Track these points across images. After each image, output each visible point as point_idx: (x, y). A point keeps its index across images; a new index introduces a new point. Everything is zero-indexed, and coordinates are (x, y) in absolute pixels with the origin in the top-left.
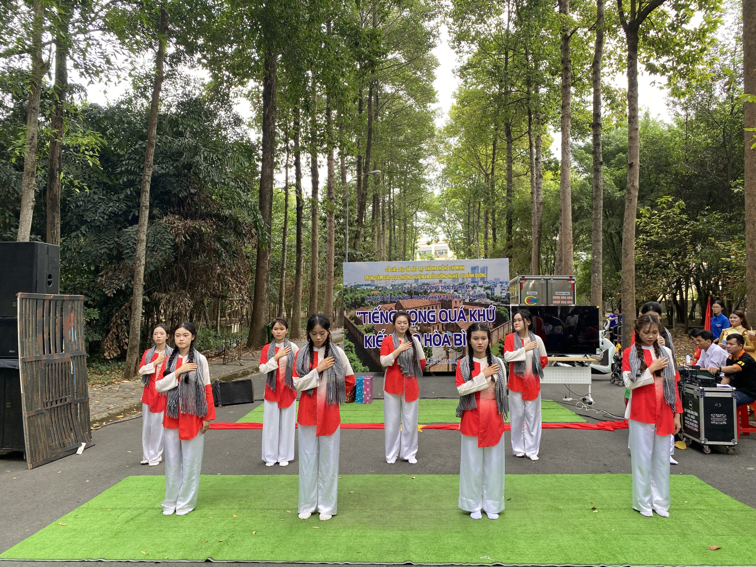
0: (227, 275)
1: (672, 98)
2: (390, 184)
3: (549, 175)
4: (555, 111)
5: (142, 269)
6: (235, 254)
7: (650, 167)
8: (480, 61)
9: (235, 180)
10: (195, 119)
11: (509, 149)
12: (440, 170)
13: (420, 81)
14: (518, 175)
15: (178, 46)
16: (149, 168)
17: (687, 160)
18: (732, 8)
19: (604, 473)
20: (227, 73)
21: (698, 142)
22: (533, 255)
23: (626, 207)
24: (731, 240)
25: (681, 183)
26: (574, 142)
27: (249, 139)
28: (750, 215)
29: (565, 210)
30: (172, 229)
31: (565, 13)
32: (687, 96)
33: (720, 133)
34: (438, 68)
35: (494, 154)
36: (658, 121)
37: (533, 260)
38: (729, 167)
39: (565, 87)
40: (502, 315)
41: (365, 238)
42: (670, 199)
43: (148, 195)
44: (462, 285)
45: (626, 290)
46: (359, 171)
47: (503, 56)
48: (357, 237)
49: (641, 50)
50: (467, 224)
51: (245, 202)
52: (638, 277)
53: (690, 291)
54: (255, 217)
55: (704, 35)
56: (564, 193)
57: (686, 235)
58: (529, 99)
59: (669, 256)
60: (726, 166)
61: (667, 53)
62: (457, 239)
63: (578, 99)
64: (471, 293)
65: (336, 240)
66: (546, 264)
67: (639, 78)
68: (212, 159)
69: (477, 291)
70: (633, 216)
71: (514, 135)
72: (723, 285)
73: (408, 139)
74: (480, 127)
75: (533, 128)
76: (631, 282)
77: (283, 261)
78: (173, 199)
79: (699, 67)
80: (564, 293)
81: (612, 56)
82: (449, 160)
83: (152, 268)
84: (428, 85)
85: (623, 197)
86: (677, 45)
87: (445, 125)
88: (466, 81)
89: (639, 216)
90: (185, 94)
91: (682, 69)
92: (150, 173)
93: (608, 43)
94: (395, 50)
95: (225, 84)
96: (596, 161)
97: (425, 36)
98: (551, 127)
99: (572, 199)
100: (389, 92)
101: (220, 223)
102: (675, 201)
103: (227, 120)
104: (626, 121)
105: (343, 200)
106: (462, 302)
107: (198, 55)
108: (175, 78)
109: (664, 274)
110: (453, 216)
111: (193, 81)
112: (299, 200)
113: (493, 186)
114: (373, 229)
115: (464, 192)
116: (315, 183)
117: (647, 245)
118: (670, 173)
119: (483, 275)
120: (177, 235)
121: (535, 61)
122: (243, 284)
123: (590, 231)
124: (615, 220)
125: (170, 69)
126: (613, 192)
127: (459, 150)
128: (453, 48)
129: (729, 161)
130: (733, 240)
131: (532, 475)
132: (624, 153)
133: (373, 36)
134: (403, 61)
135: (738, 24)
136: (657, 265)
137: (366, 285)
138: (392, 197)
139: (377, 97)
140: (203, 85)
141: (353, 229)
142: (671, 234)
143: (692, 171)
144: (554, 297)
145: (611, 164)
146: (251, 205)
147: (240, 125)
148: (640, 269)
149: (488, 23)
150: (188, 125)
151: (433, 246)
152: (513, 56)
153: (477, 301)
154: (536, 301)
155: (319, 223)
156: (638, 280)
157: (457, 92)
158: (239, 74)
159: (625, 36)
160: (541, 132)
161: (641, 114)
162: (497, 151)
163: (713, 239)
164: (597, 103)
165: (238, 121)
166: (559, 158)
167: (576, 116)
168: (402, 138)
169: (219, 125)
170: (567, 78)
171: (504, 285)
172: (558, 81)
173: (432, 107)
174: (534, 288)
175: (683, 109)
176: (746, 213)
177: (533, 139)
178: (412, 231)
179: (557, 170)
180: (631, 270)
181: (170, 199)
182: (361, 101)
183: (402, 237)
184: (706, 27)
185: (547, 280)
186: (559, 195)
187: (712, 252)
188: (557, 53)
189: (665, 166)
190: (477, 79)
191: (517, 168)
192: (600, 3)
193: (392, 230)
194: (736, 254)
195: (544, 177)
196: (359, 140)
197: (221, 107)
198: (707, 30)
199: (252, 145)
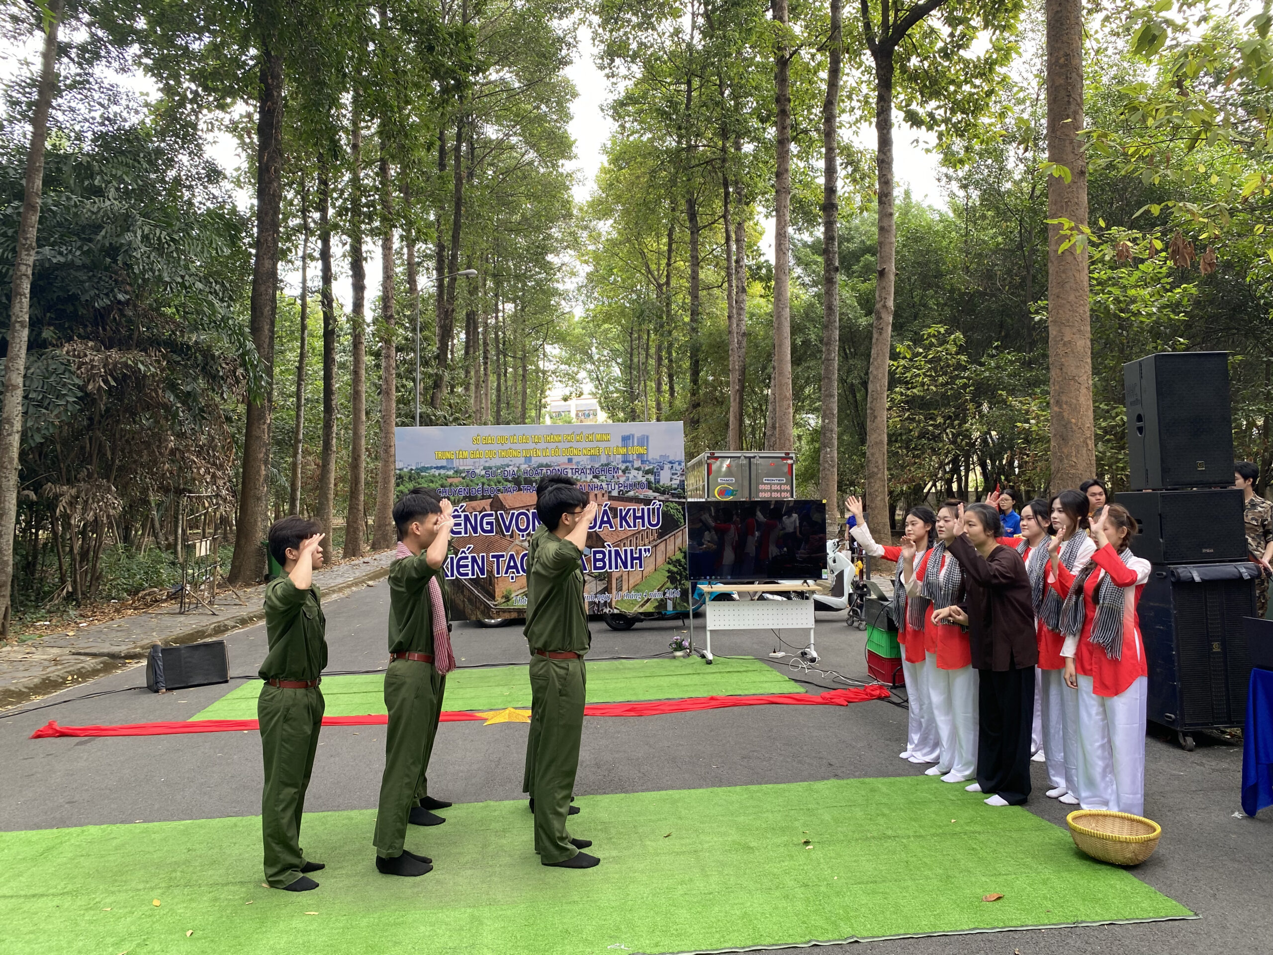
0: (188, 451)
1: (944, 170)
2: (496, 295)
3: (757, 288)
4: (766, 182)
5: (16, 440)
6: (202, 414)
7: (913, 278)
8: (646, 93)
9: (205, 280)
10: (127, 165)
11: (694, 243)
12: (583, 274)
13: (546, 122)
14: (709, 288)
15: (93, 29)
16: (27, 250)
17: (967, 267)
18: (1033, 31)
19: (828, 778)
20: (193, 86)
21: (984, 241)
22: (731, 419)
23: (874, 340)
24: (1030, 395)
25: (958, 304)
26: (797, 236)
27: (234, 207)
28: (1057, 355)
29: (780, 346)
30: (79, 368)
31: (781, 19)
32: (967, 167)
33: (1015, 228)
34: (576, 100)
35: (670, 251)
36: (925, 205)
37: (731, 427)
38: (1029, 282)
39: (782, 142)
40: (672, 516)
41: (453, 387)
42: (942, 330)
43: (26, 301)
44: (607, 468)
45: (871, 476)
46: (440, 269)
47: (683, 87)
48: (437, 385)
49: (899, 89)
50: (628, 368)
51: (222, 319)
52: (893, 455)
53: (971, 476)
54: (242, 345)
55: (991, 70)
56: (779, 316)
57: (965, 386)
58: (724, 160)
59: (940, 420)
60: (1024, 279)
61: (936, 94)
62: (612, 393)
63: (802, 164)
64: (622, 480)
65: (398, 390)
66: (753, 433)
67: (895, 133)
68: (159, 239)
69: (631, 476)
70: (884, 355)
71: (702, 221)
72: (1020, 467)
73: (527, 219)
74: (645, 203)
75: (731, 210)
76: (880, 462)
77: (298, 425)
78: (82, 311)
79: (985, 120)
80: (776, 480)
81: (854, 96)
82: (597, 258)
83: (38, 439)
84: (559, 128)
85: (871, 325)
86: (952, 82)
87: (590, 199)
88: (623, 127)
89: (894, 356)
90: (108, 119)
91: (959, 122)
92: (31, 260)
93: (848, 74)
94: (503, 66)
95: (189, 106)
96: (828, 265)
97: (553, 44)
98: (760, 209)
99: (792, 327)
100: (494, 137)
101: (175, 356)
102: (949, 332)
103: (194, 172)
104: (875, 204)
105: (412, 320)
106: (606, 496)
107: (135, 49)
108: (89, 90)
109: (933, 450)
110: (605, 353)
111: (125, 97)
112: (329, 318)
113: (668, 305)
114: (467, 372)
115: (623, 313)
116: (359, 287)
117: (906, 402)
118: (943, 289)
119: (641, 450)
120: (92, 378)
121: (735, 97)
122: (221, 467)
123: (819, 379)
124: (859, 363)
125: (79, 71)
126: (856, 318)
127: (613, 243)
128: (602, 68)
129: (1028, 272)
130: (1032, 395)
131: (710, 789)
132: (873, 255)
133: (461, 36)
134: (517, 85)
135: (1042, 56)
136: (922, 435)
137: (437, 468)
138: (501, 319)
139: (472, 145)
140: (147, 105)
141: (430, 370)
142: (942, 385)
143: (973, 287)
144: (761, 487)
145: (853, 272)
146: (234, 325)
147: (218, 182)
148: (896, 441)
149: (660, 30)
150: (114, 176)
151: (573, 404)
152: (700, 87)
153: (631, 494)
154: (732, 493)
155: (368, 360)
156: (894, 459)
157: (609, 144)
158: (215, 90)
159: (873, 65)
160: (744, 216)
161: (898, 193)
162: (674, 246)
163: (1004, 393)
164: (830, 171)
165: (214, 174)
166: (773, 262)
167: (799, 192)
168: (517, 217)
169: (177, 181)
170: (784, 128)
171: (676, 466)
172: (771, 132)
173: (566, 166)
174: (729, 473)
175: (961, 187)
176: (1051, 352)
177: (732, 228)
178: (538, 377)
179: (769, 280)
180: (881, 442)
181: (76, 310)
182: (442, 150)
183: (519, 388)
184: (995, 56)
185: (750, 458)
186: (772, 321)
187: (1003, 415)
188: (769, 87)
189: (936, 277)
190: (641, 122)
191: (706, 276)
192: (836, 7)
193: (500, 375)
194: (1037, 417)
195: (750, 291)
196: (440, 216)
197: (183, 147)
198: (995, 62)
199: (241, 217)
